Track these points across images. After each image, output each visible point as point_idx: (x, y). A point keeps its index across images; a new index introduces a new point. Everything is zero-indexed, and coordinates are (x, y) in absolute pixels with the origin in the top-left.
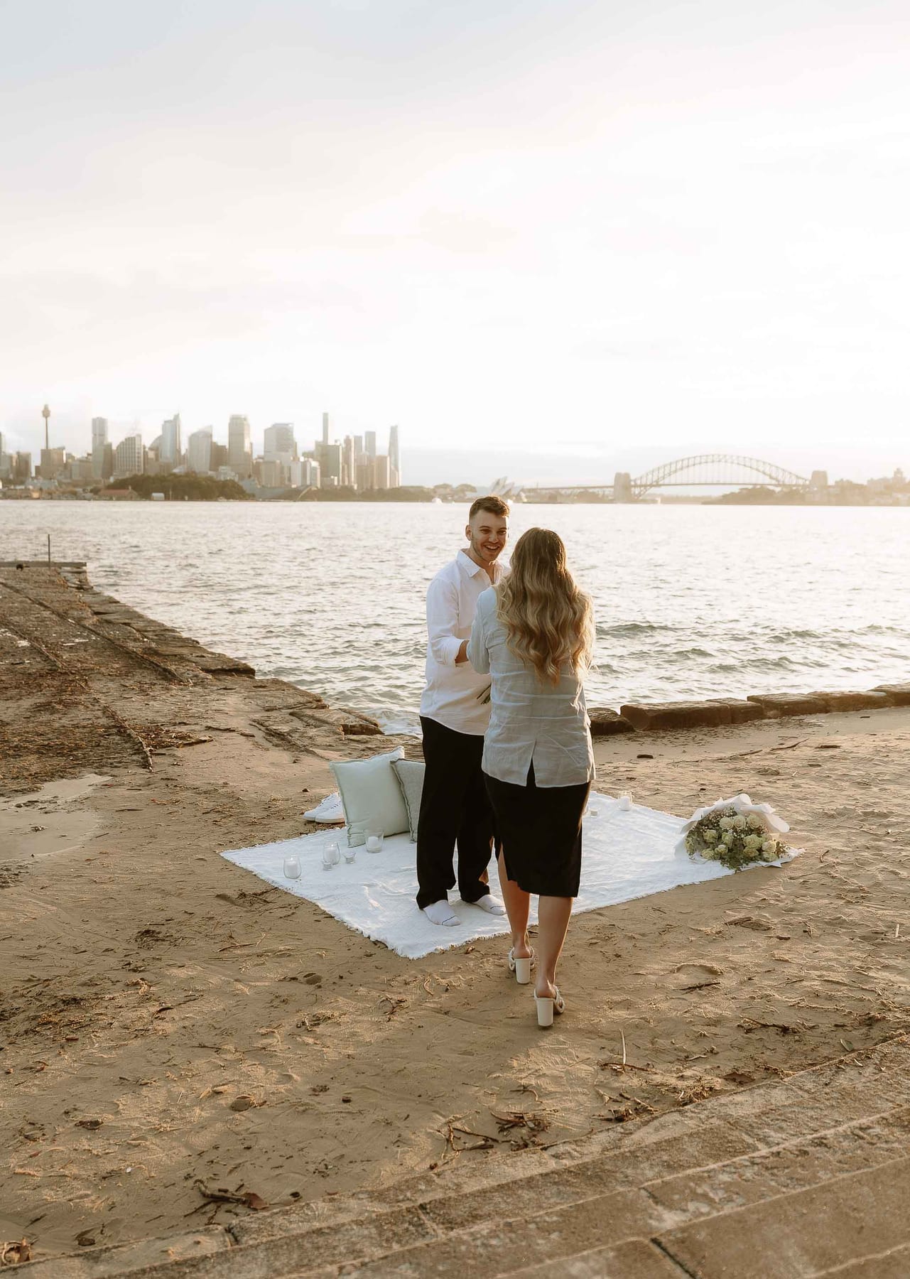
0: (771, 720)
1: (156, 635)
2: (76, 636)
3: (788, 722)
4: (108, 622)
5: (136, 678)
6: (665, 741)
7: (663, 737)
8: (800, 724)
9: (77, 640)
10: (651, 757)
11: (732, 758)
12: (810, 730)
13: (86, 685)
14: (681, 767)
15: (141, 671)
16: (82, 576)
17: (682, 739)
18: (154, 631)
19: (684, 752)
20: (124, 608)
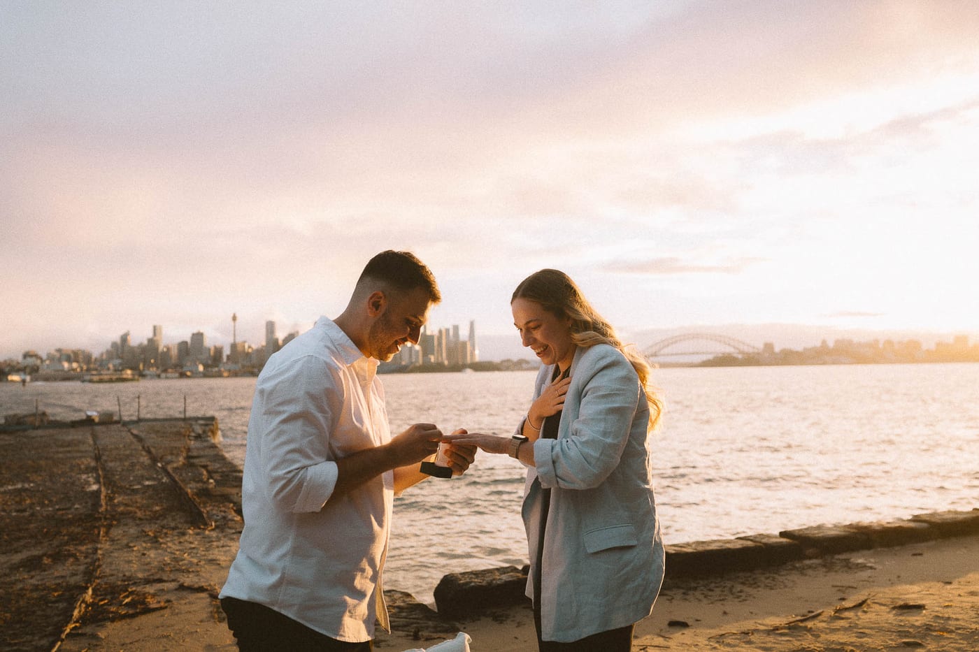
0: (811, 561)
1: (221, 476)
2: (148, 479)
3: (832, 564)
4: (192, 465)
5: (165, 522)
6: (698, 594)
7: (695, 589)
8: (848, 566)
9: (147, 483)
10: (684, 625)
11: (793, 628)
12: (865, 574)
13: (107, 533)
14: (729, 645)
15: (174, 514)
16: (207, 428)
17: (718, 591)
18: (223, 472)
19: (725, 613)
20: (215, 453)
